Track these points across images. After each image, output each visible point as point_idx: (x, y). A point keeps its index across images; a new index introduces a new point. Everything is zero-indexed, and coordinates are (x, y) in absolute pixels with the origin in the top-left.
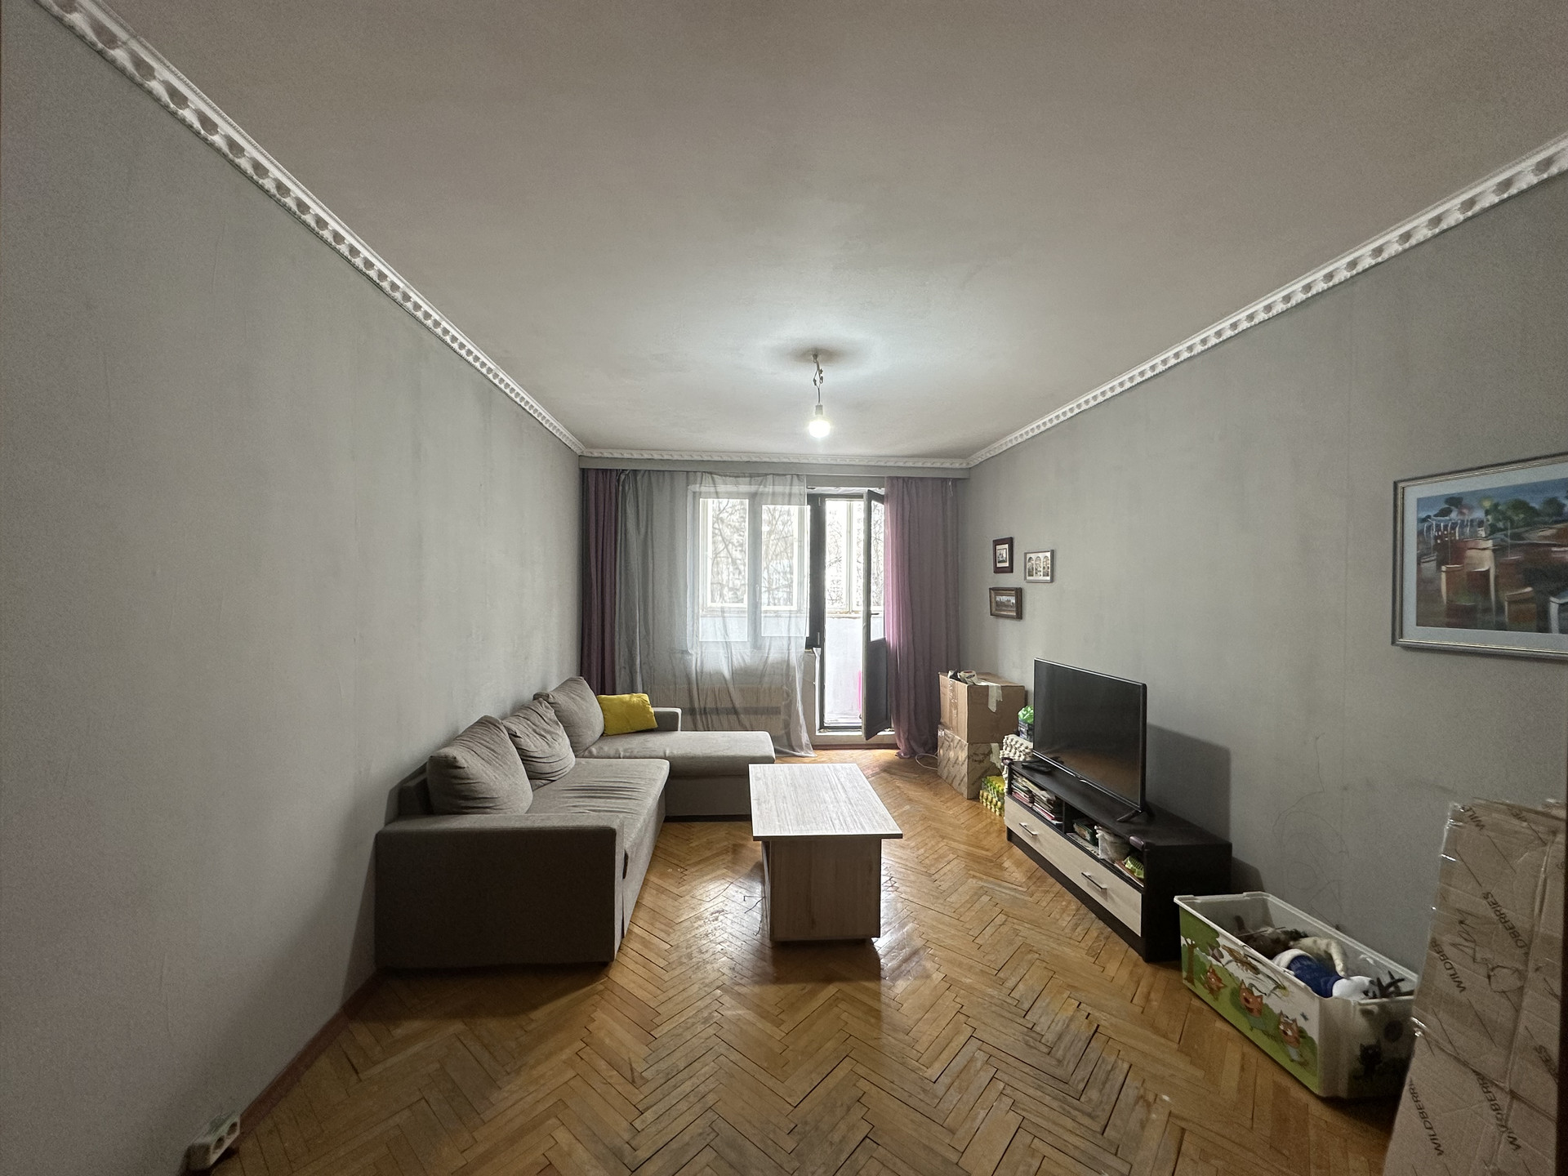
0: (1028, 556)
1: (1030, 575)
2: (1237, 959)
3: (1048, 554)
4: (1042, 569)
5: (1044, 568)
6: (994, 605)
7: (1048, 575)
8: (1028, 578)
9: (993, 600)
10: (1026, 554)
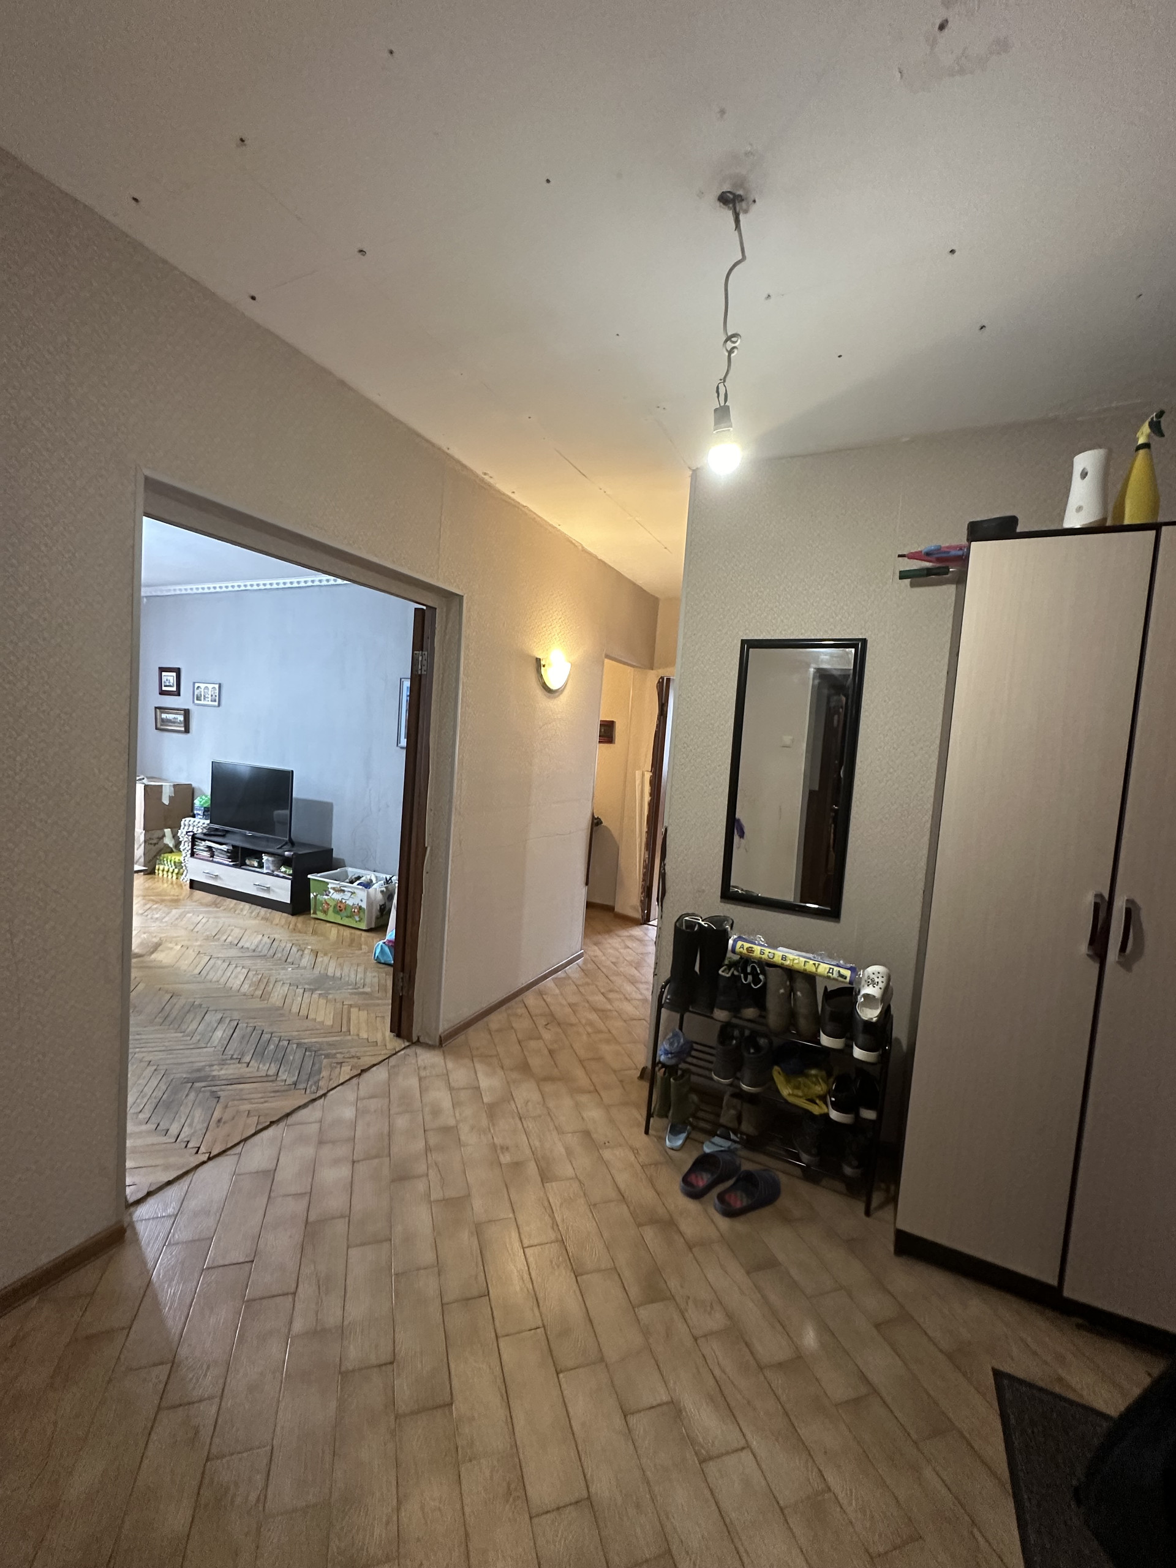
0: (197, 685)
1: (197, 700)
2: (336, 891)
3: (217, 686)
4: (210, 696)
5: (212, 696)
6: (159, 721)
7: (215, 701)
8: (196, 702)
9: (158, 717)
10: (194, 683)
